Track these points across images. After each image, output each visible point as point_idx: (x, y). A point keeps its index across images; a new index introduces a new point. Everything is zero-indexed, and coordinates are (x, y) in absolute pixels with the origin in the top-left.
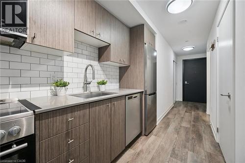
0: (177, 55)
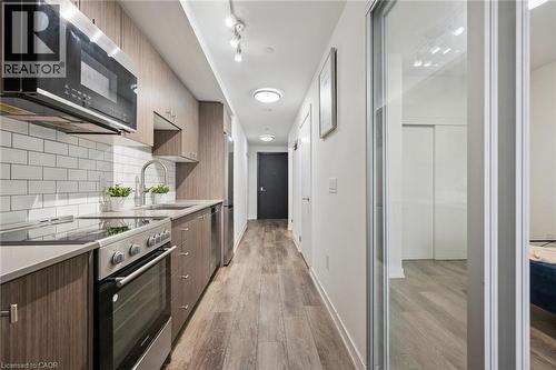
0: (251, 144)
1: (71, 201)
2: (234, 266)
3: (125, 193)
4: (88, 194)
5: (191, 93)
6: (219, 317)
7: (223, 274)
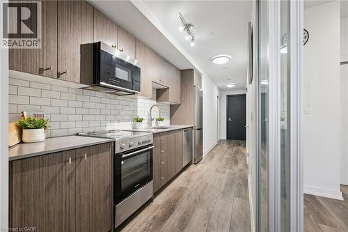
0: (221, 90)
1: (121, 123)
2: (200, 165)
3: (141, 120)
4: (127, 120)
5: (175, 67)
6: (181, 189)
7: (192, 168)
